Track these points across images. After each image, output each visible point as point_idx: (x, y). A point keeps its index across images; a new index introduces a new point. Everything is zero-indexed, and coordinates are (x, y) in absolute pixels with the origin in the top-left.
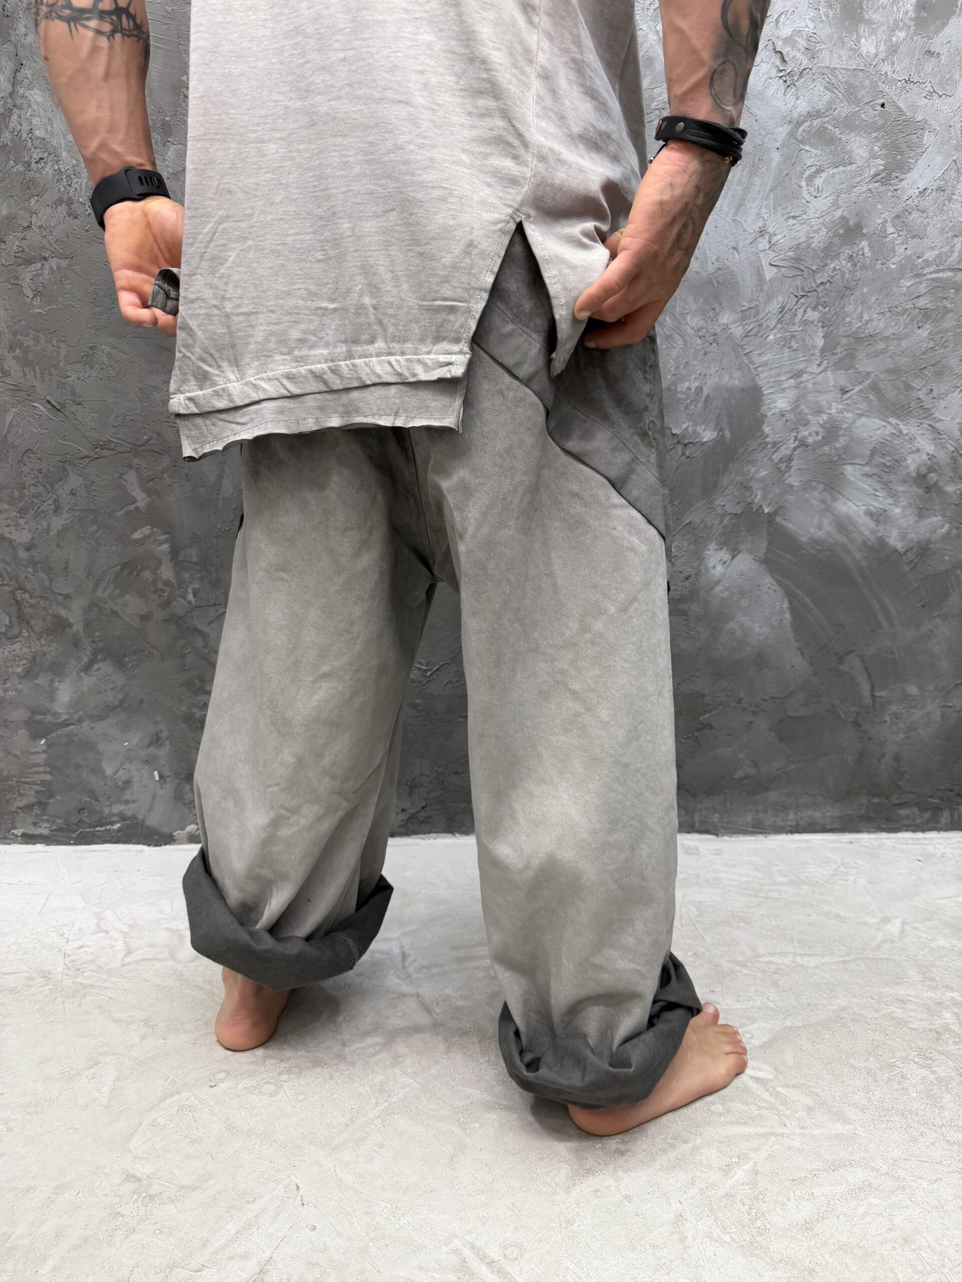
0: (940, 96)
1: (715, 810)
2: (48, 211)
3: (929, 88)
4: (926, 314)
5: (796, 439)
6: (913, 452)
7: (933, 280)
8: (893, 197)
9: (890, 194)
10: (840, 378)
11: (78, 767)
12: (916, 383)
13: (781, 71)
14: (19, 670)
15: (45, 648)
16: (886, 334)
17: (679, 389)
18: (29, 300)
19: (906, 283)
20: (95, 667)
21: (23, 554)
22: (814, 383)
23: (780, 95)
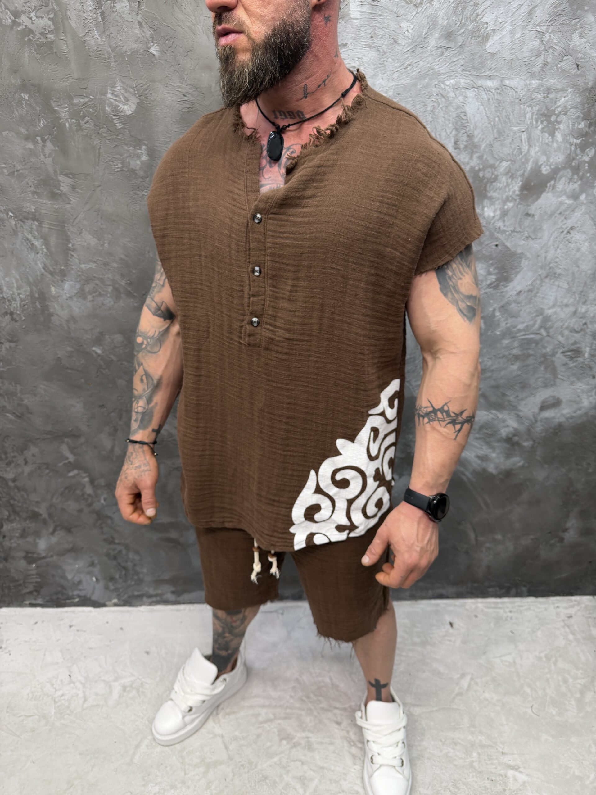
0: (533, 239)
3: (526, 234)
4: (517, 357)
6: (504, 427)
7: (522, 339)
8: (500, 296)
9: (498, 294)
11: (53, 576)
12: (508, 393)
14: (17, 535)
15: (29, 525)
16: (492, 368)
19: (506, 342)
20: (56, 533)
21: (11, 484)
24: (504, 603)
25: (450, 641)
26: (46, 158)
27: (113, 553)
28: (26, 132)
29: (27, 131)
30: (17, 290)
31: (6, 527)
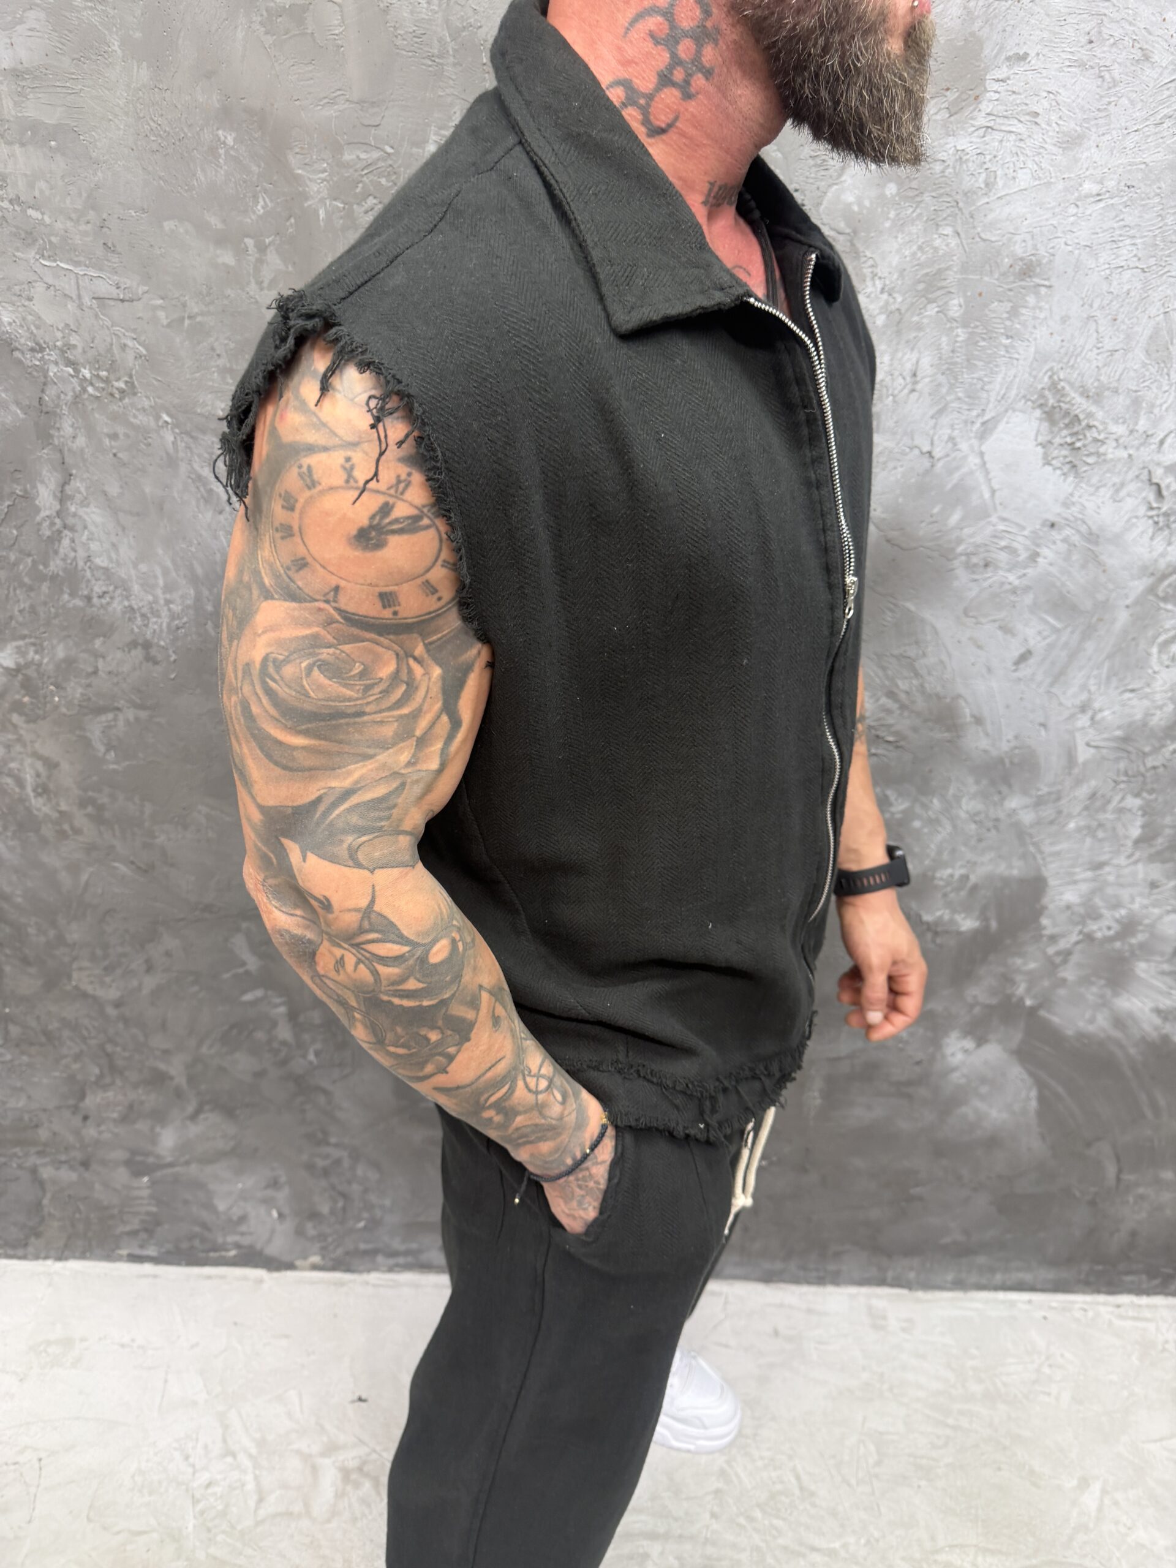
1: (911, 1269)
2: (119, 655)
5: (1081, 932)
10: (1155, 872)
11: (186, 1202)
13: (1152, 508)
14: (115, 1115)
15: (143, 1098)
17: (938, 875)
18: (100, 755)
20: (202, 1116)
21: (111, 1011)
22: (1118, 876)
23: (1146, 538)
24: (1155, 1307)
25: (1049, 1394)
26: (262, 289)
27: (321, 1163)
28: (220, 226)
29: (224, 221)
30: (164, 593)
31: (92, 1101)
